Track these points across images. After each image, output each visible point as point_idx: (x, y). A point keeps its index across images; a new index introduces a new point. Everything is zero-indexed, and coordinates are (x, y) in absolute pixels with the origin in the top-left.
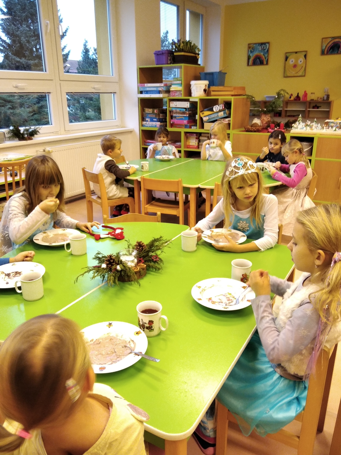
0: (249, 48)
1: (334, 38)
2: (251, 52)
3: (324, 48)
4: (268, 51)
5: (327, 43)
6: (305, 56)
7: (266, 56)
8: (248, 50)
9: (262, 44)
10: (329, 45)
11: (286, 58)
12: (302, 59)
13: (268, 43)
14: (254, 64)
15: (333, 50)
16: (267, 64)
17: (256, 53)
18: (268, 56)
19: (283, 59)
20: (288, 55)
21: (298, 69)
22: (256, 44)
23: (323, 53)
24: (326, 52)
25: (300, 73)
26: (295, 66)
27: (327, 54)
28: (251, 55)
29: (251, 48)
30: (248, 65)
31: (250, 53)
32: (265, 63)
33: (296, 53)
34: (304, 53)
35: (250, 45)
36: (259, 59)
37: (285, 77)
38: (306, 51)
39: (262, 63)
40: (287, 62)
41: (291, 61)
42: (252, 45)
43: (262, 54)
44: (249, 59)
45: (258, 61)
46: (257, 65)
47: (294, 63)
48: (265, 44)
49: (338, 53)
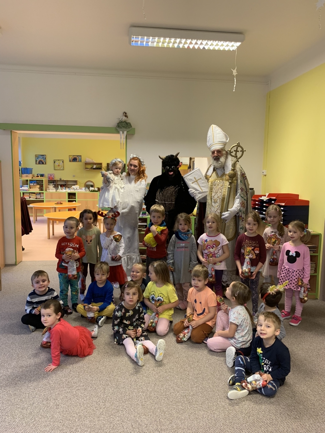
1: (74, 156)
2: (37, 158)
4: (45, 158)
5: (71, 158)
6: (63, 162)
7: (45, 160)
9: (42, 155)
11: (55, 162)
12: (62, 163)
13: (45, 155)
14: (39, 163)
15: (74, 160)
16: (46, 164)
17: (40, 159)
18: (46, 161)
19: (53, 162)
20: (55, 161)
21: (60, 167)
22: (39, 155)
23: (70, 161)
24: (71, 161)
25: (61, 169)
26: (59, 166)
27: (72, 161)
28: (37, 159)
29: (37, 157)
30: (36, 164)
31: (36, 158)
32: (45, 163)
33: (59, 160)
34: (62, 161)
35: (36, 156)
36: (41, 161)
37: (55, 170)
38: (63, 160)
39: (43, 163)
40: (55, 164)
41: (57, 163)
43: (42, 160)
44: (36, 161)
45: (41, 163)
46: (41, 164)
47: (58, 164)
48: (43, 155)
49: (76, 162)
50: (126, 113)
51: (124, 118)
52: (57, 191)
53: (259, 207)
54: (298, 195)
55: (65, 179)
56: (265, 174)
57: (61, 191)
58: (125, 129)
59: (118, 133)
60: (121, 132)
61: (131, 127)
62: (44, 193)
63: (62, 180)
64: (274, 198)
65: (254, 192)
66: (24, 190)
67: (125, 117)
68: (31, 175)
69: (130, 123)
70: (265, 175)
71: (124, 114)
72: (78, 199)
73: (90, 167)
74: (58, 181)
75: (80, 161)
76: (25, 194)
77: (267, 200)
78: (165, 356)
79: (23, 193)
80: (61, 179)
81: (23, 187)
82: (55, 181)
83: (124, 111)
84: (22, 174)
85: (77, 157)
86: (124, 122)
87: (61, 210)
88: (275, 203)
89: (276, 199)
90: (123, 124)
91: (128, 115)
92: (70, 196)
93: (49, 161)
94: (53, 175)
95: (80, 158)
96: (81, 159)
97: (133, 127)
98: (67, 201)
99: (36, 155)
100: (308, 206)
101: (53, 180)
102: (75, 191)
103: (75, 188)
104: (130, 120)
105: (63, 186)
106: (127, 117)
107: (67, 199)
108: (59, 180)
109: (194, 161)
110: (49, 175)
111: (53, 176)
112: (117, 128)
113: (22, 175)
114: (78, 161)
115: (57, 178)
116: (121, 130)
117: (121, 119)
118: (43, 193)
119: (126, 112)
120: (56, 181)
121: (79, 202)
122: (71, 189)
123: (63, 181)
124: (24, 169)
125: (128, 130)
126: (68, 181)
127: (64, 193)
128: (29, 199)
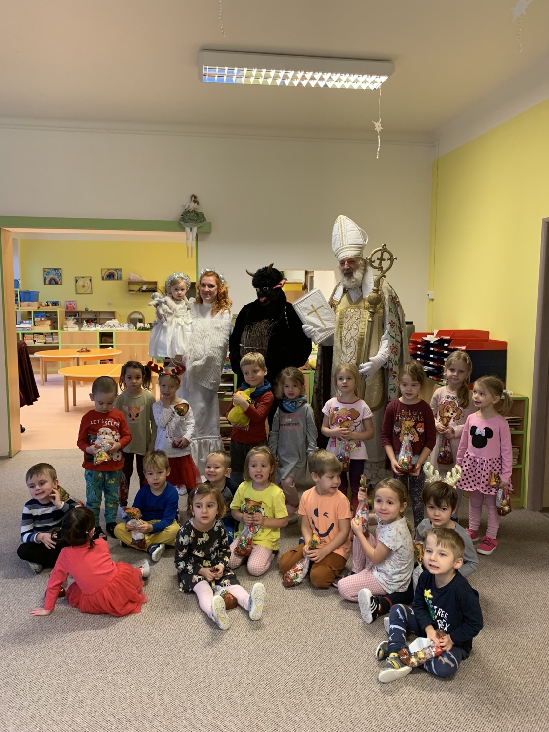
0: (45, 271)
1: (109, 270)
2: (47, 275)
3: (103, 275)
4: (61, 275)
6: (90, 280)
7: (60, 278)
8: (44, 274)
9: (55, 269)
10: (106, 274)
11: (76, 281)
12: (88, 282)
13: (60, 269)
14: (50, 283)
15: (110, 277)
16: (61, 284)
17: (51, 276)
18: (61, 278)
19: (74, 281)
20: (77, 278)
21: (86, 288)
22: (50, 269)
23: (103, 279)
24: (105, 278)
25: (89, 291)
26: (84, 287)
27: (106, 279)
28: (47, 277)
29: (46, 272)
30: (45, 284)
31: (45, 275)
32: (59, 283)
33: (83, 277)
34: (90, 278)
36: (54, 280)
37: (77, 294)
39: (56, 283)
40: (77, 283)
41: (80, 281)
42: (47, 270)
43: (56, 277)
44: (45, 279)
45: (53, 282)
46: (53, 284)
47: (82, 284)
48: (57, 269)
49: (113, 279)
50: (195, 197)
51: (193, 206)
52: (81, 329)
53: (423, 354)
54: (488, 333)
55: (93, 310)
56: (433, 298)
57: (88, 329)
58: (194, 224)
59: (184, 230)
60: (188, 229)
61: (205, 219)
62: (59, 334)
63: (89, 310)
64: (448, 338)
65: (414, 327)
66: (24, 329)
67: (195, 203)
68: (36, 303)
69: (202, 214)
70: (433, 300)
71: (193, 198)
72: (116, 343)
73: (136, 288)
74: (82, 312)
75: (121, 278)
76: (25, 335)
77: (436, 341)
78: (265, 610)
79: (23, 334)
80: (87, 310)
81: (22, 324)
82: (78, 312)
83: (191, 194)
84: (20, 301)
85: (115, 272)
86: (192, 211)
87: (87, 363)
88: (449, 345)
89: (452, 340)
90: (192, 215)
91: (199, 199)
92: (103, 339)
93: (68, 278)
94: (74, 302)
95: (119, 273)
96: (122, 274)
97: (208, 220)
98: (98, 347)
99: (44, 269)
100: (505, 351)
101: (74, 310)
102: (112, 329)
103: (112, 325)
104: (203, 208)
105: (90, 321)
106: (198, 204)
107: (98, 344)
108: (85, 310)
109: (313, 276)
110: (68, 303)
111: (74, 304)
112: (181, 222)
113: (22, 303)
114: (116, 278)
115: (80, 308)
116: (188, 226)
117: (187, 207)
118: (57, 333)
119: (195, 195)
120: (80, 313)
121: (118, 348)
122: (105, 326)
123: (92, 312)
124: (25, 292)
125: (200, 225)
126: (100, 312)
127: (93, 333)
128: (33, 345)
